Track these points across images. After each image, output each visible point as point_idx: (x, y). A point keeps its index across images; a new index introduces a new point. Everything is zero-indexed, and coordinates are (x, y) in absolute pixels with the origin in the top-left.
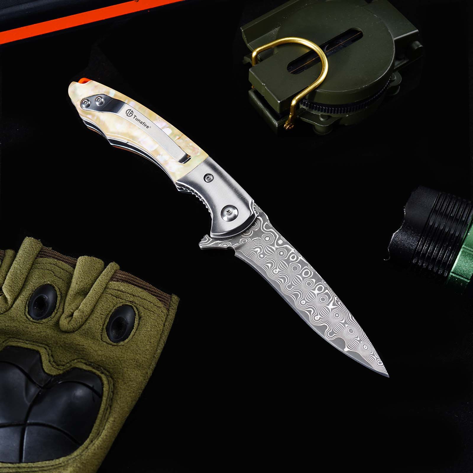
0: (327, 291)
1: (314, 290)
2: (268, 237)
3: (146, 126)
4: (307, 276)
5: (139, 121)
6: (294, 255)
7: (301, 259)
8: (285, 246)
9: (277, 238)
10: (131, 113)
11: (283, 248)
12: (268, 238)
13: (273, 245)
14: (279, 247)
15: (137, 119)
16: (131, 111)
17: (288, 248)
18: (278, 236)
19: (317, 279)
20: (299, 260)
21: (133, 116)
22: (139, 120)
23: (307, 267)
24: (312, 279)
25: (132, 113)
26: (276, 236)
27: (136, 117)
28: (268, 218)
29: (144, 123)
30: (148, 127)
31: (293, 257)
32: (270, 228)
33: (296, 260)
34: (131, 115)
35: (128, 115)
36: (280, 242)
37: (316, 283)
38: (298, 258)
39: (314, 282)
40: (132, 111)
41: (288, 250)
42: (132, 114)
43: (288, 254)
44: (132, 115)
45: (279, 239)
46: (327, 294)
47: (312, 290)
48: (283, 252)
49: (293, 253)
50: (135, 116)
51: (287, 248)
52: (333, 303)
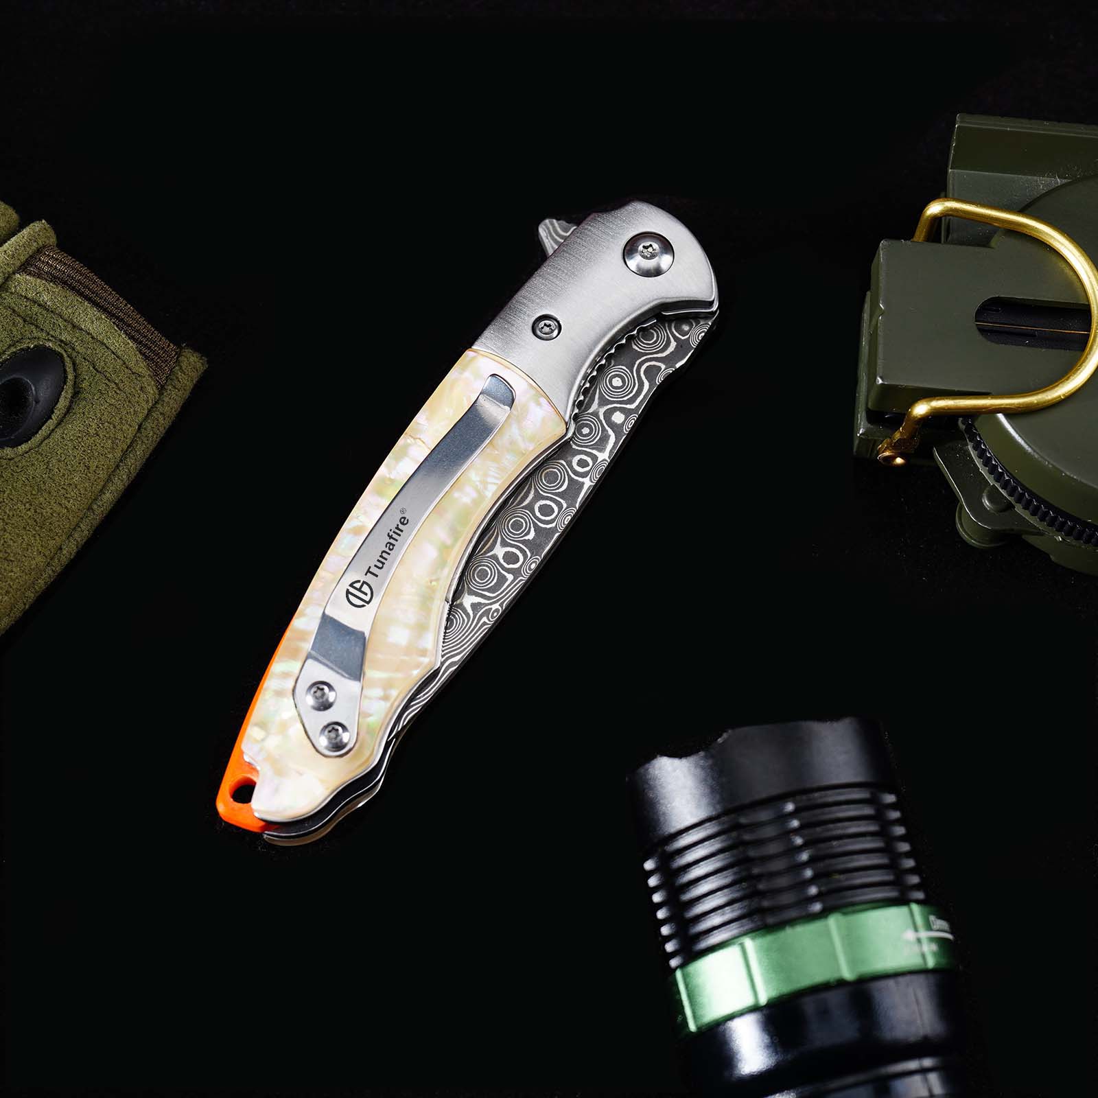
0: (510, 577)
1: (504, 544)
2: (624, 381)
4: (538, 514)
6: (591, 464)
7: (583, 483)
8: (610, 432)
9: (628, 406)
11: (604, 430)
12: (620, 384)
13: (604, 401)
14: (602, 417)
17: (607, 442)
18: (633, 406)
19: (538, 541)
20: (580, 479)
23: (565, 506)
24: (532, 529)
26: (631, 401)
28: (678, 365)
31: (582, 463)
32: (651, 380)
33: (576, 473)
36: (618, 418)
37: (524, 542)
38: (584, 475)
39: (526, 538)
41: (601, 445)
43: (586, 447)
45: (627, 412)
46: (502, 579)
47: (503, 539)
48: (590, 433)
49: (595, 458)
51: (605, 438)
52: (479, 604)
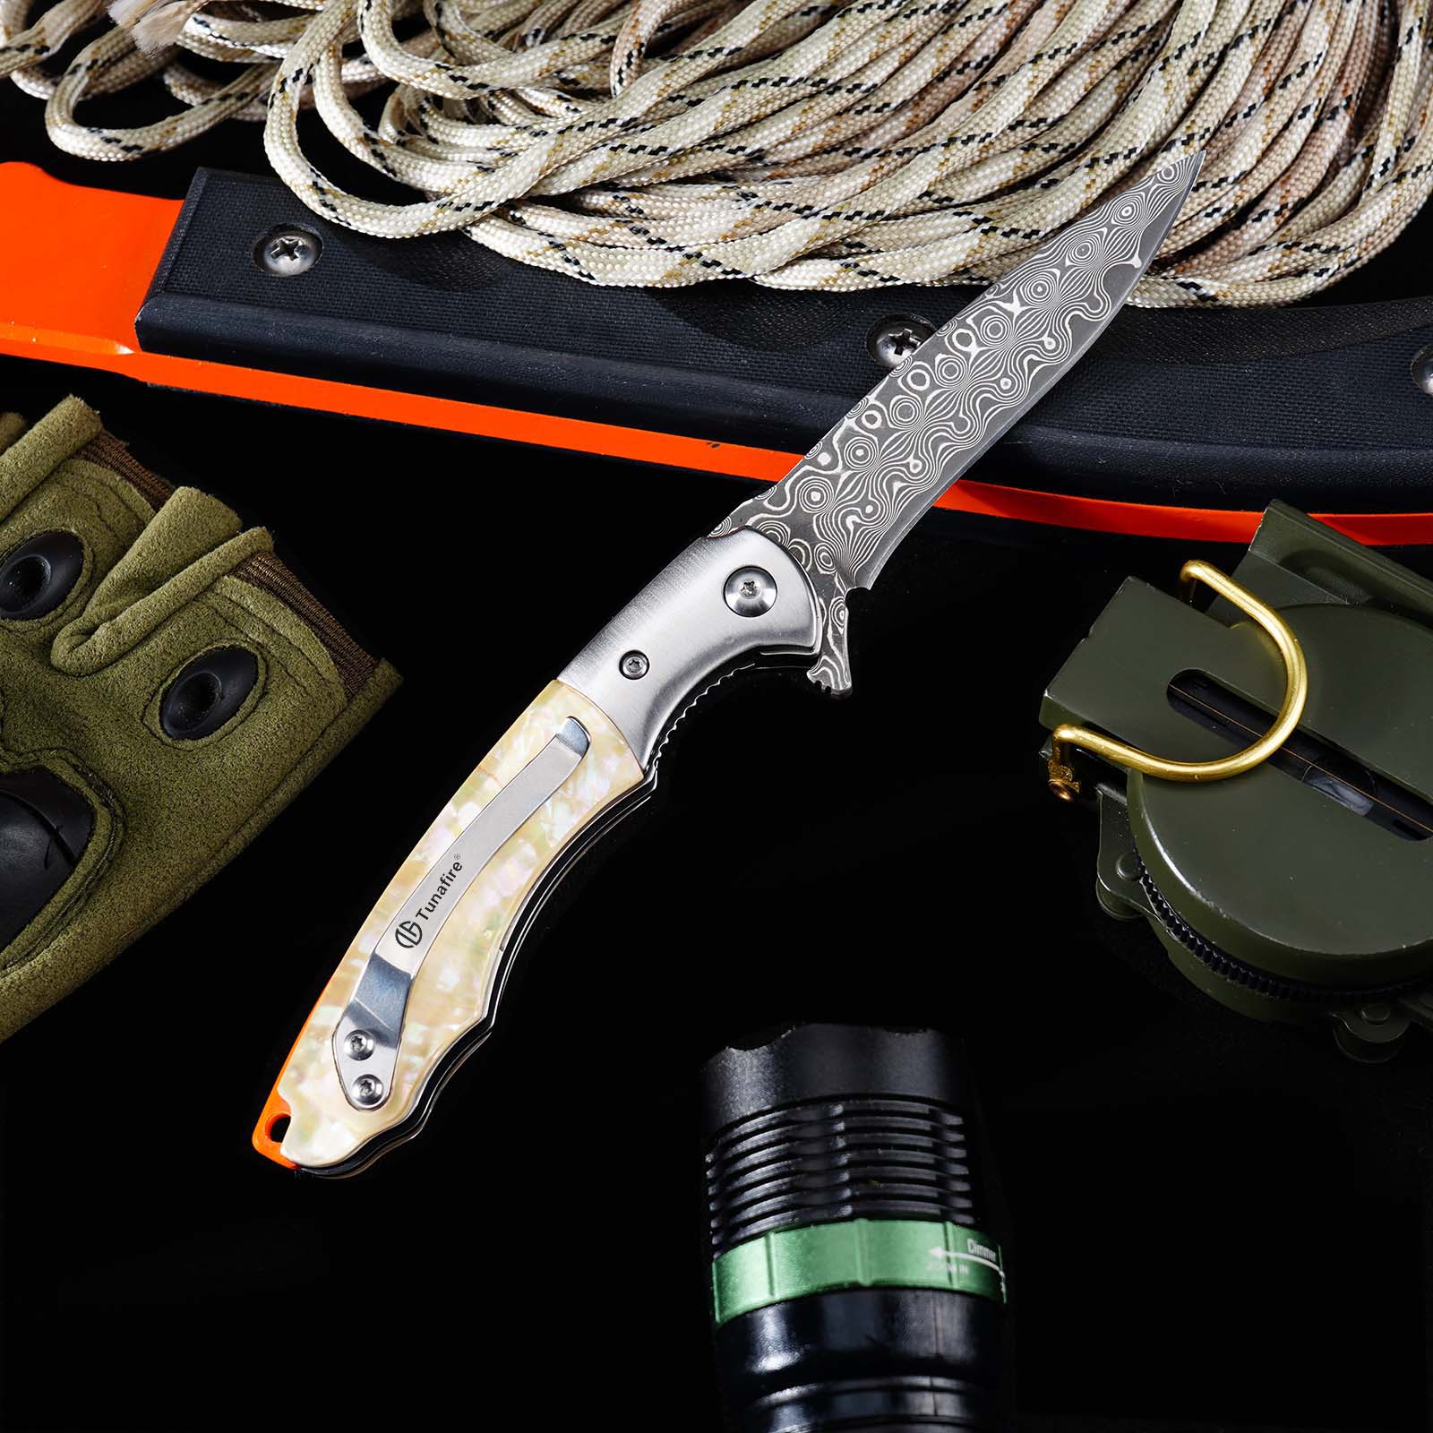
0: (969, 321)
1: (967, 355)
2: (809, 496)
3: (454, 872)
4: (928, 377)
5: (436, 898)
6: (863, 417)
7: (876, 399)
8: (836, 446)
9: (811, 468)
10: (409, 931)
11: (842, 449)
12: (813, 494)
13: (835, 479)
14: (841, 462)
15: (431, 908)
16: (402, 930)
17: (842, 436)
18: (807, 468)
19: (934, 350)
20: (878, 404)
21: (420, 920)
22: (433, 900)
23: (899, 380)
24: (937, 363)
25: (408, 926)
26: (808, 473)
27: (424, 912)
28: (751, 501)
29: (443, 882)
30: (457, 867)
31: (872, 419)
32: (782, 490)
33: (880, 411)
34: (415, 930)
35: (416, 940)
36: (825, 459)
37: (947, 352)
38: (873, 407)
39: (945, 356)
40: (401, 926)
41: (850, 434)
42: (414, 924)
43: (863, 436)
44: (415, 927)
45: (814, 463)
46: (977, 321)
47: (968, 360)
48: (856, 448)
49: (858, 422)
50: (419, 913)
51: (843, 441)
52: (1004, 301)
